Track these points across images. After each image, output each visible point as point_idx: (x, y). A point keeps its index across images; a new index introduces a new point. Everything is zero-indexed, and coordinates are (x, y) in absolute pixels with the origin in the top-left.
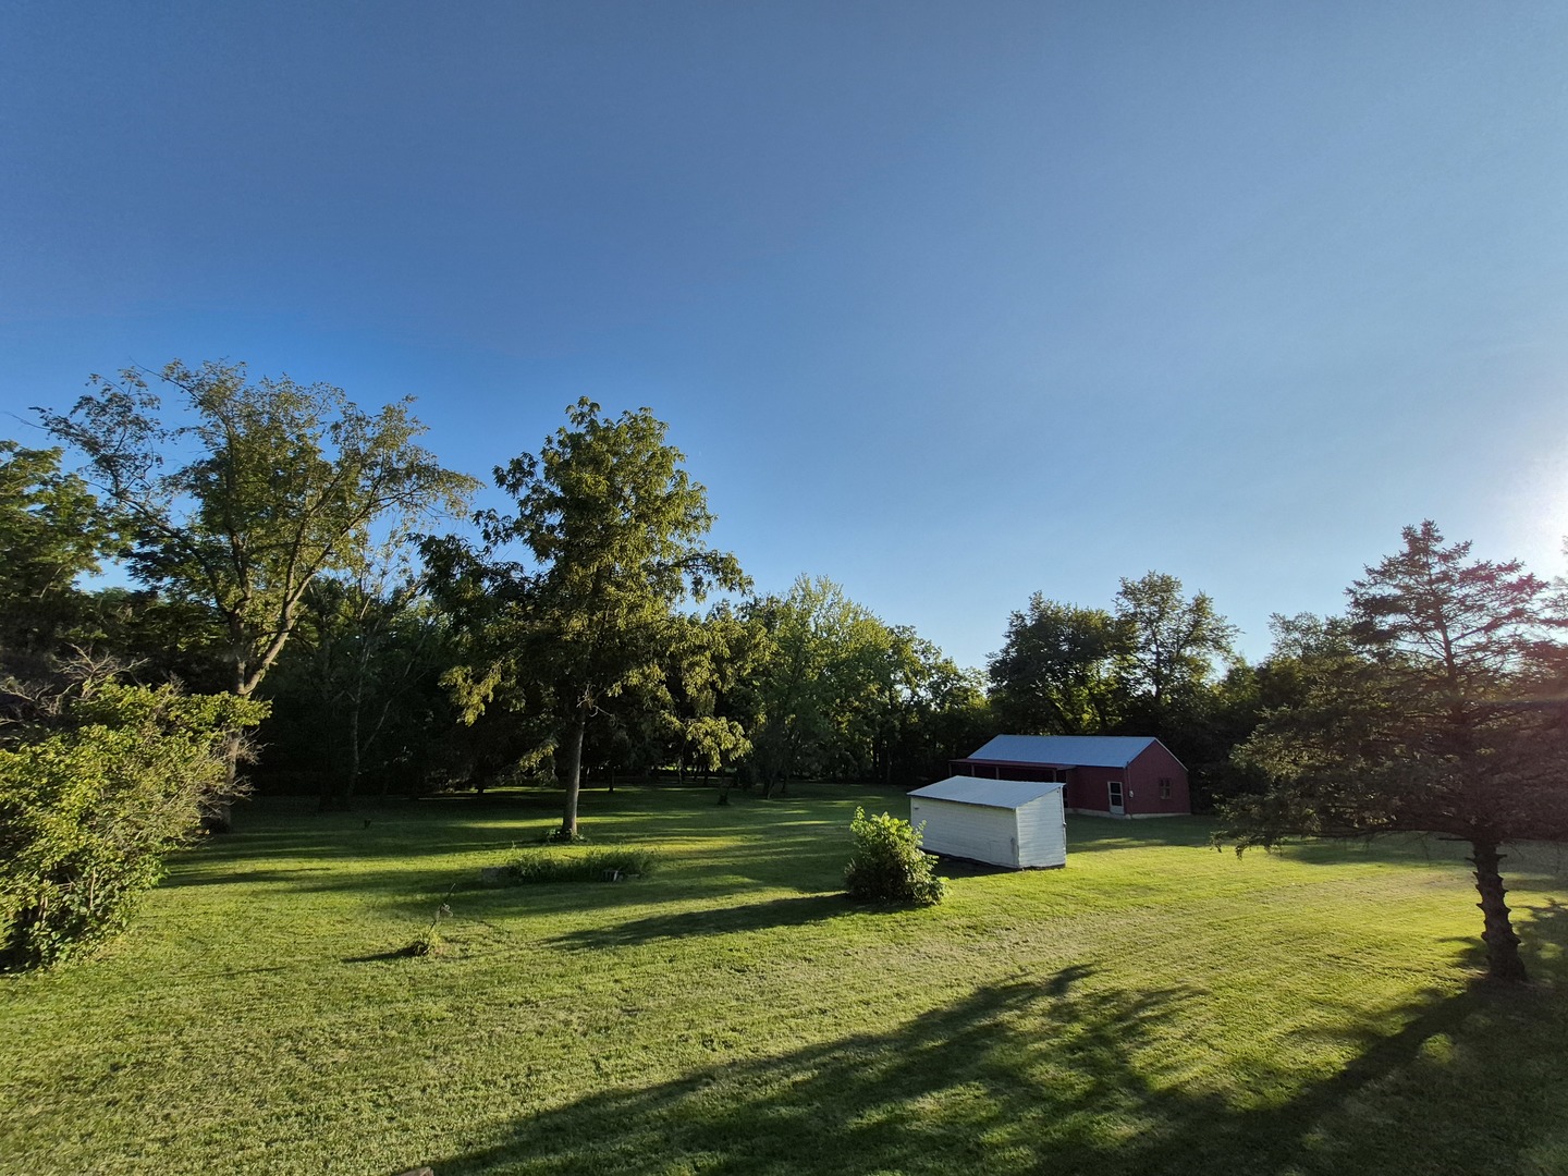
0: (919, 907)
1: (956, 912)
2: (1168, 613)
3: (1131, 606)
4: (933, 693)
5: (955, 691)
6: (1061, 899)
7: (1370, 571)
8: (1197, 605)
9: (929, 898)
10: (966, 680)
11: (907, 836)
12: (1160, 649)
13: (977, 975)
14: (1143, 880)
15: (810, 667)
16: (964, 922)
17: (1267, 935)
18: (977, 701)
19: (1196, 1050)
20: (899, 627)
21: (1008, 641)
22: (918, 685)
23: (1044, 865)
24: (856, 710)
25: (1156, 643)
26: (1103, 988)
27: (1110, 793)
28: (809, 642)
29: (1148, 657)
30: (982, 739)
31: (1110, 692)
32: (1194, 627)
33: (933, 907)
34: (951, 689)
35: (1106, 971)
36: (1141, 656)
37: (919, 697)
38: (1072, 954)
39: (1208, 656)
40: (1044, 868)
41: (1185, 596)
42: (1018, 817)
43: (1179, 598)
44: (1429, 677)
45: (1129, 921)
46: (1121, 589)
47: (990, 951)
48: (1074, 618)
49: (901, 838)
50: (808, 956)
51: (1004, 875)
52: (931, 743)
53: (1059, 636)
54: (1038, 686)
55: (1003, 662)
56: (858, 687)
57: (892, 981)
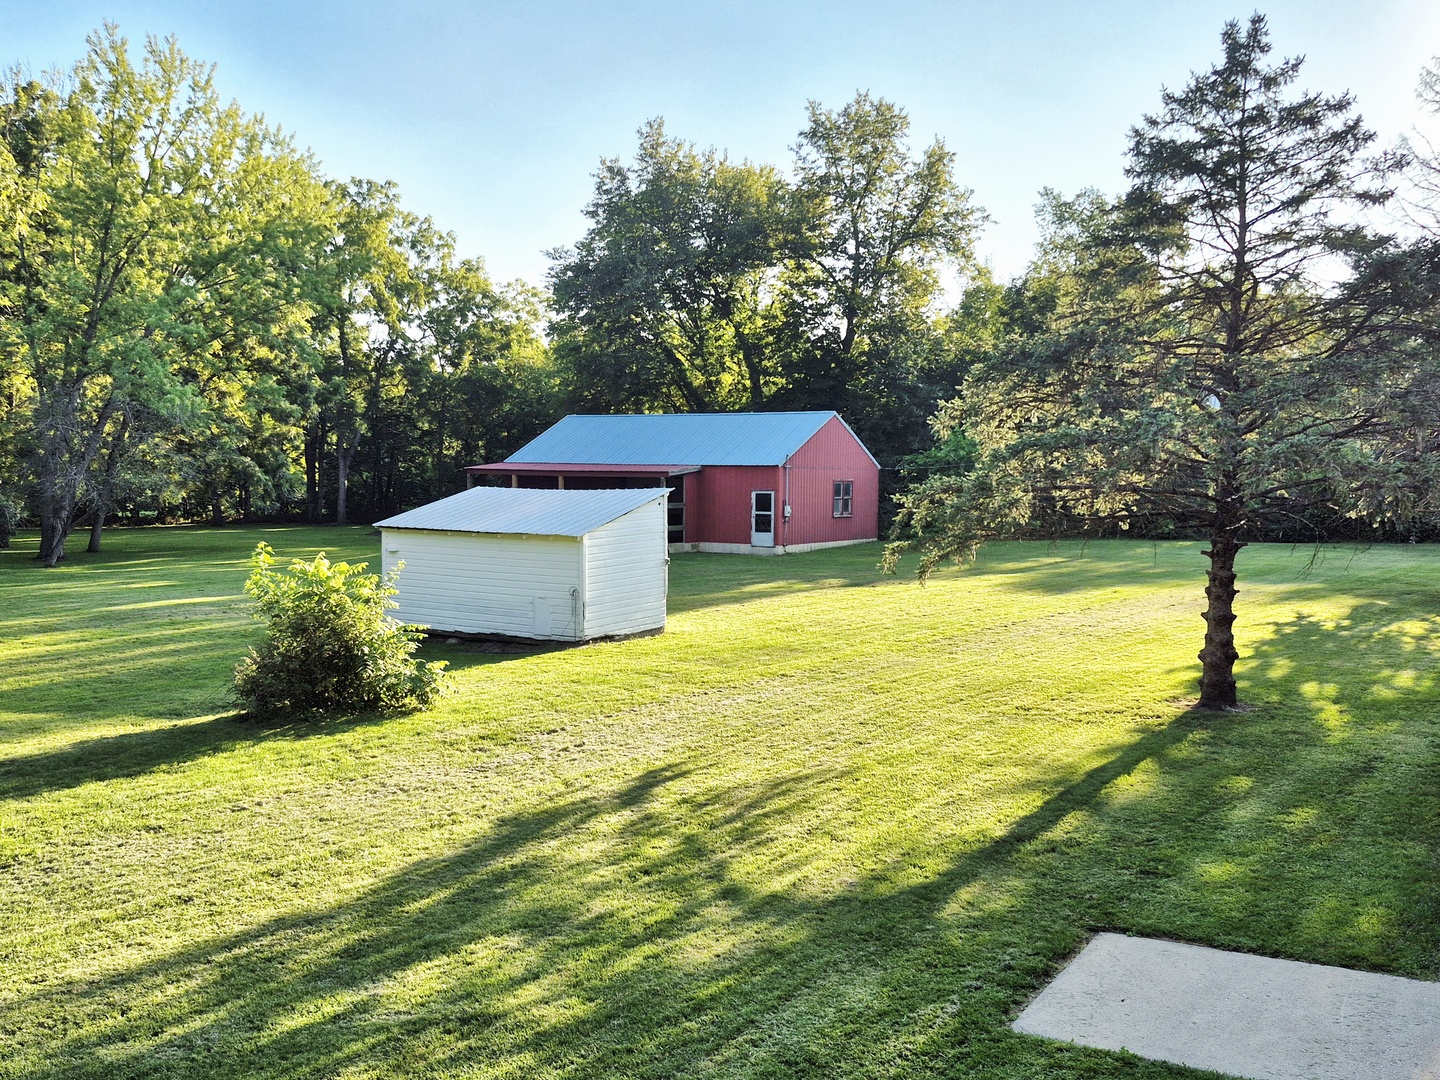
0: (390, 717)
1: (462, 717)
2: (881, 179)
3: (822, 162)
4: (437, 334)
5: (484, 332)
6: (648, 678)
7: (1169, 98)
8: (930, 166)
9: (411, 701)
10: (506, 307)
11: (366, 592)
12: (862, 250)
13: (488, 803)
14: (780, 639)
15: (141, 263)
16: (476, 730)
17: (943, 693)
18: (528, 352)
19: (814, 845)
20: (359, 183)
21: (592, 224)
22: (405, 318)
23: (628, 631)
24: (262, 367)
25: (856, 238)
26: (695, 790)
27: (754, 512)
28: (135, 202)
29: (839, 265)
30: (532, 422)
31: (771, 332)
32: (920, 207)
33: (418, 716)
34: (474, 326)
35: (701, 768)
36: (828, 262)
37: (406, 339)
38: (654, 756)
39: (935, 265)
40: (627, 637)
41: (912, 146)
42: (587, 550)
43: (902, 149)
44: (1211, 284)
45: (751, 697)
46: (807, 126)
47: (517, 767)
48: (720, 182)
49: (355, 598)
50: (153, 822)
51: (556, 654)
52: (432, 438)
53: (691, 218)
54: (644, 320)
55: (580, 269)
56: (263, 316)
57: (327, 836)
